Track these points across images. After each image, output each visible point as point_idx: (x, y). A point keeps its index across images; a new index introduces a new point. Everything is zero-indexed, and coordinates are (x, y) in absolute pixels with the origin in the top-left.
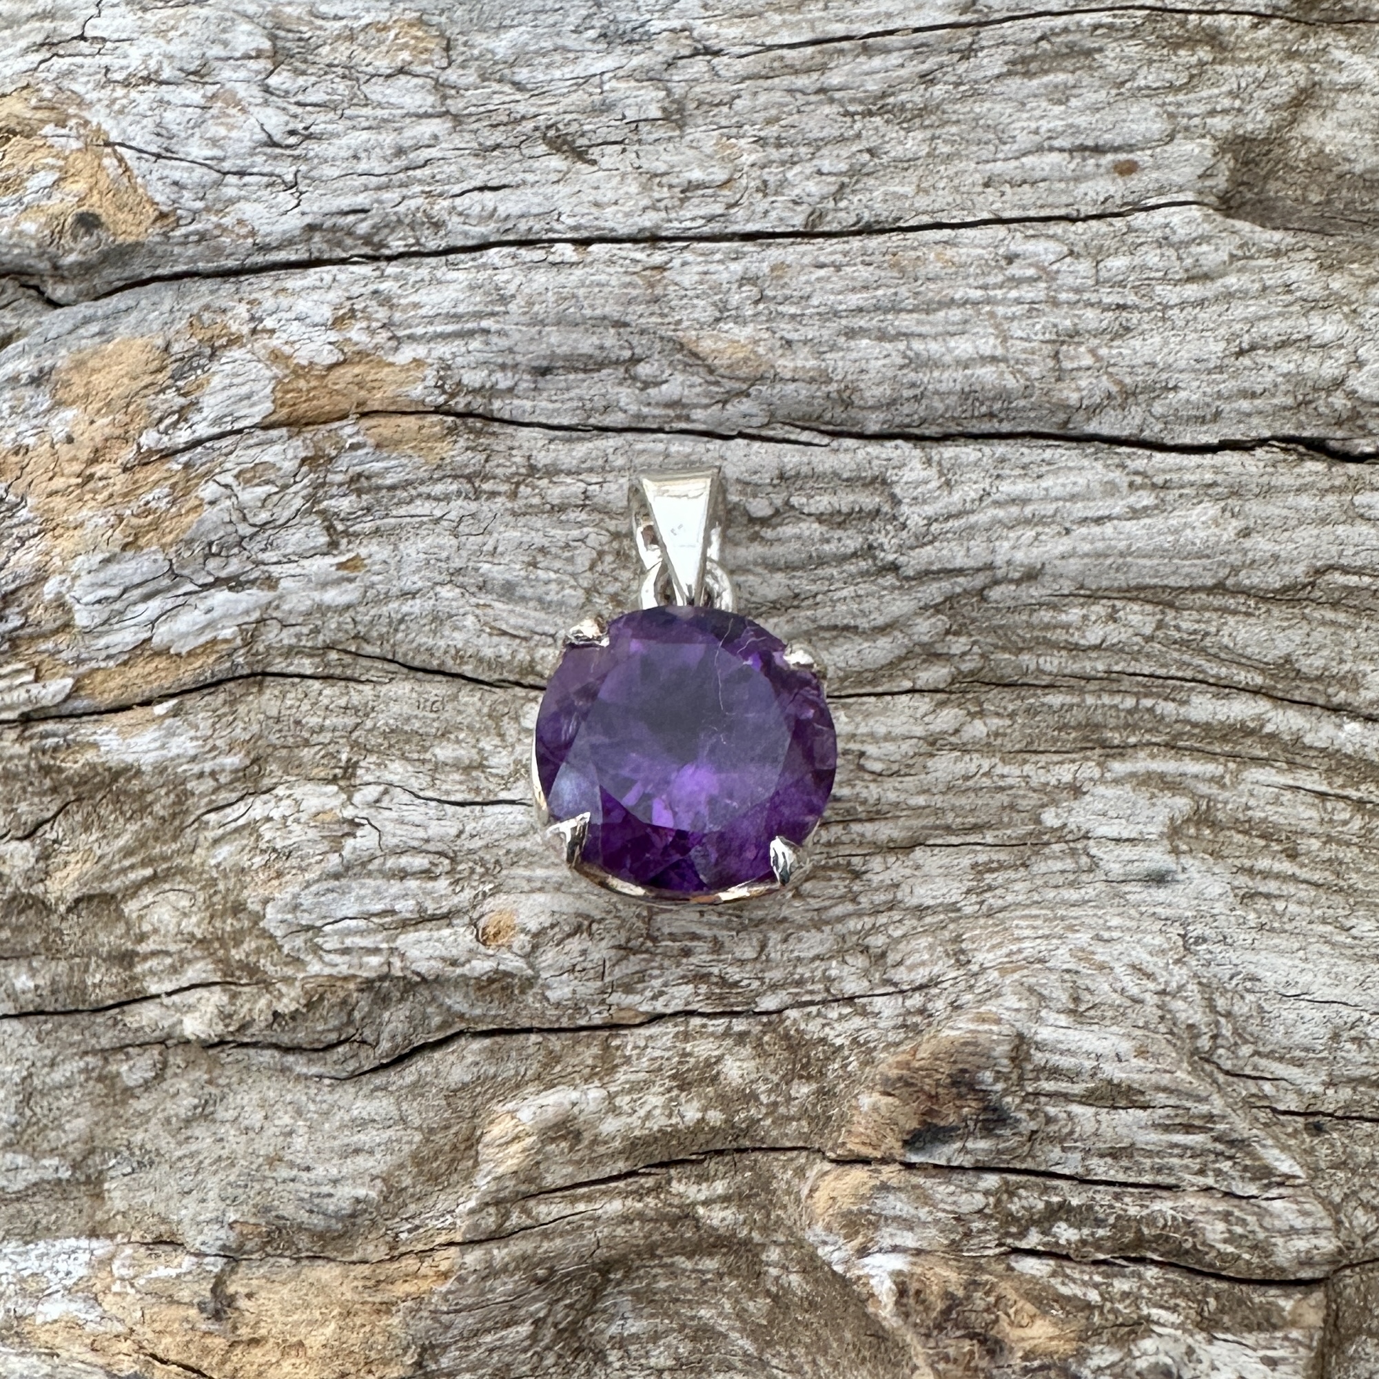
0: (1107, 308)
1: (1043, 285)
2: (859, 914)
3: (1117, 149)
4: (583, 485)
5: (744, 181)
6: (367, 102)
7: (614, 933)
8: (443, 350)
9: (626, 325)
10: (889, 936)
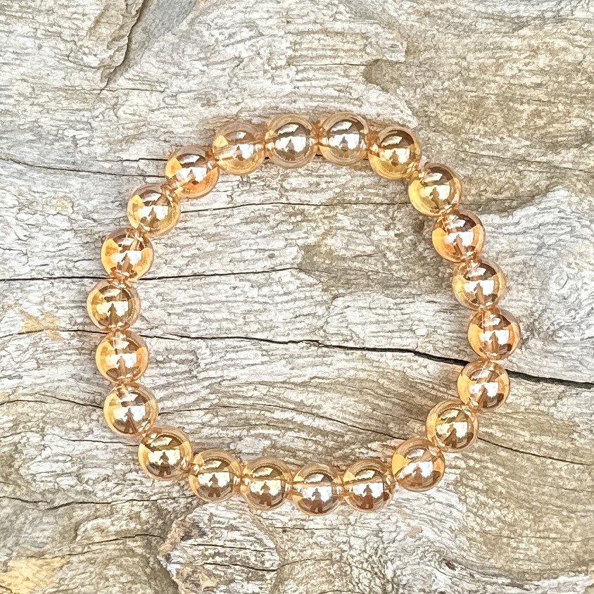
0: (260, 303)
1: (243, 296)
3: (269, 250)
6: (48, 224)
7: (115, 479)
8: (71, 312)
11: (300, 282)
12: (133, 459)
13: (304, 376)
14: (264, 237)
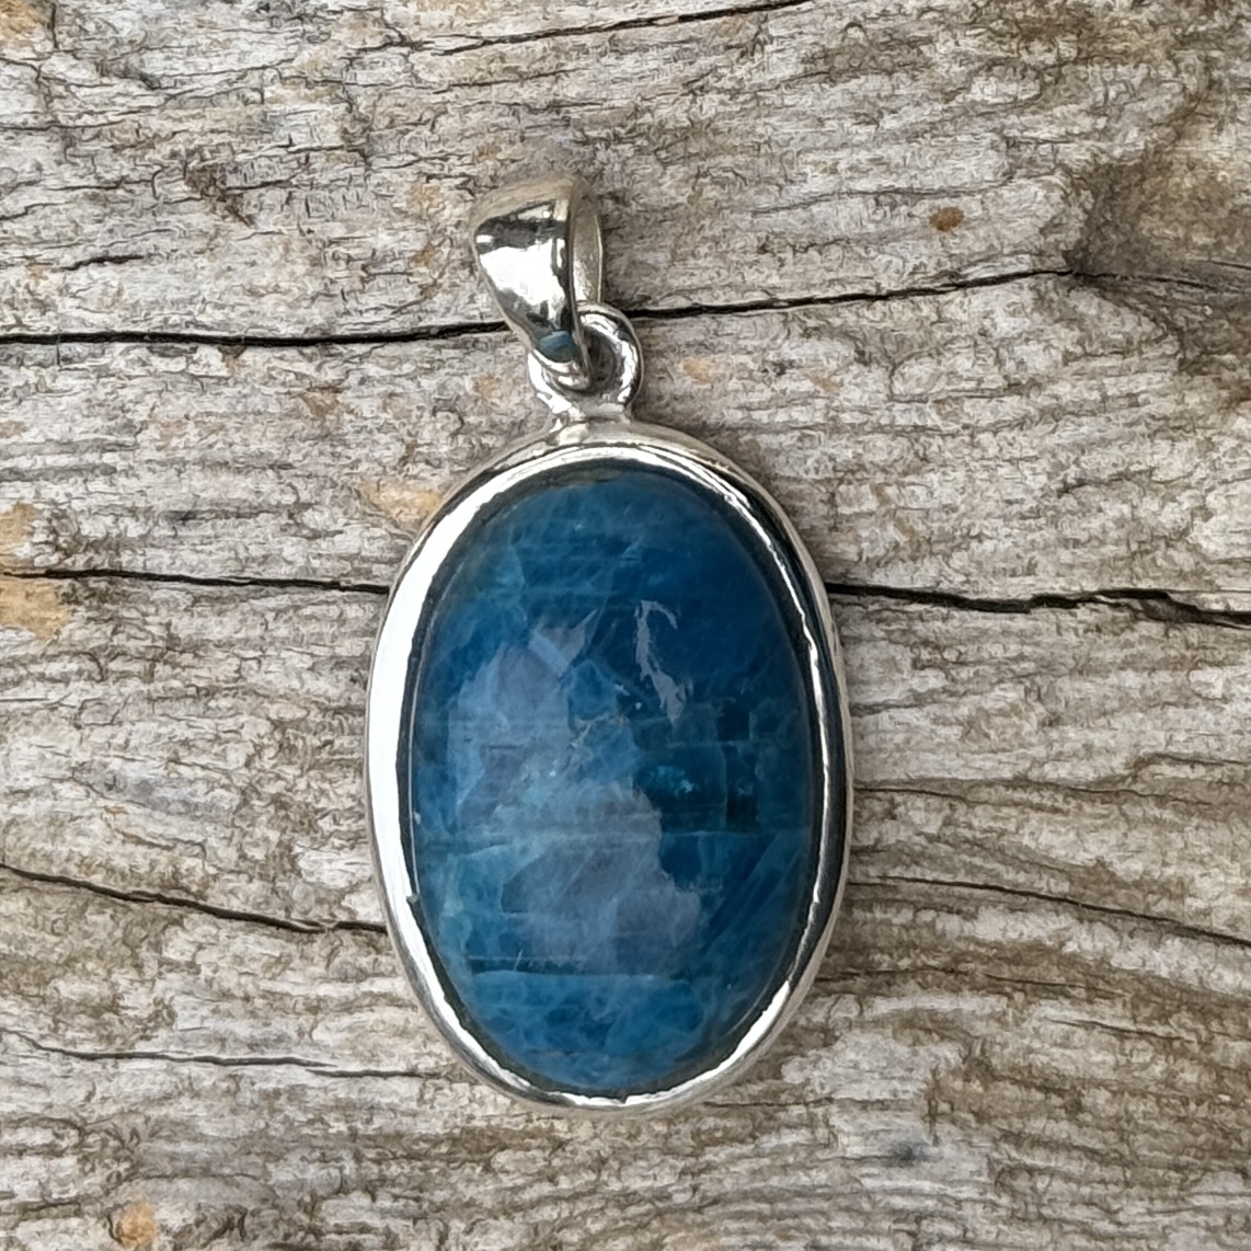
0: (900, 433)
1: (820, 403)
2: (556, 1199)
3: (936, 194)
4: (236, 661)
5: (446, 250)
7: (271, 1227)
8: (54, 491)
9: (287, 466)
10: (587, 1231)
11: (1077, 333)
12: (354, 1135)
13: (1110, 752)
14: (912, 135)
